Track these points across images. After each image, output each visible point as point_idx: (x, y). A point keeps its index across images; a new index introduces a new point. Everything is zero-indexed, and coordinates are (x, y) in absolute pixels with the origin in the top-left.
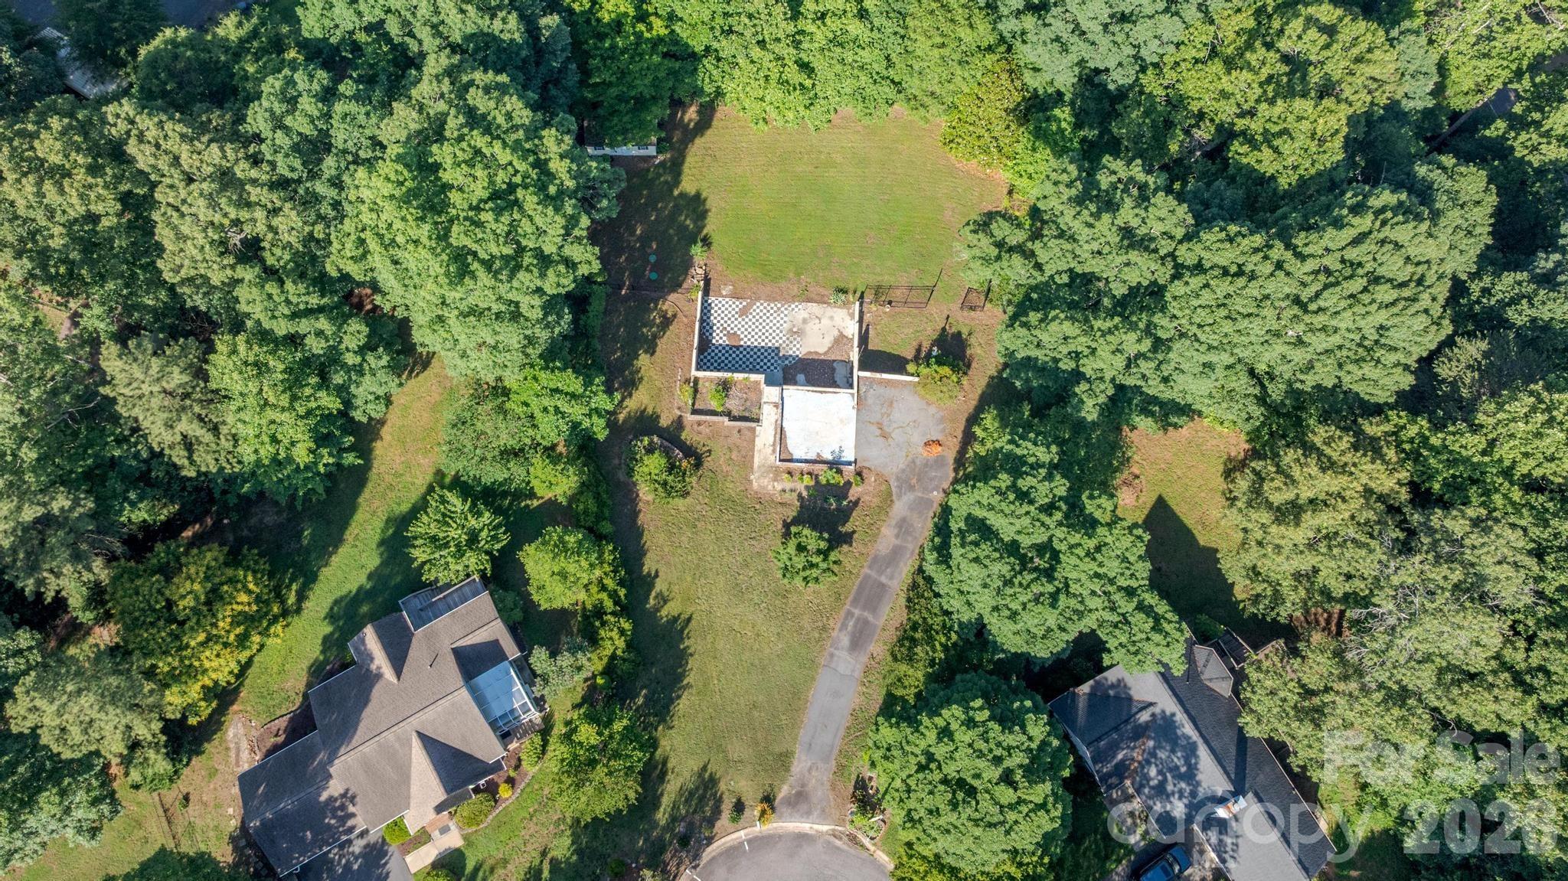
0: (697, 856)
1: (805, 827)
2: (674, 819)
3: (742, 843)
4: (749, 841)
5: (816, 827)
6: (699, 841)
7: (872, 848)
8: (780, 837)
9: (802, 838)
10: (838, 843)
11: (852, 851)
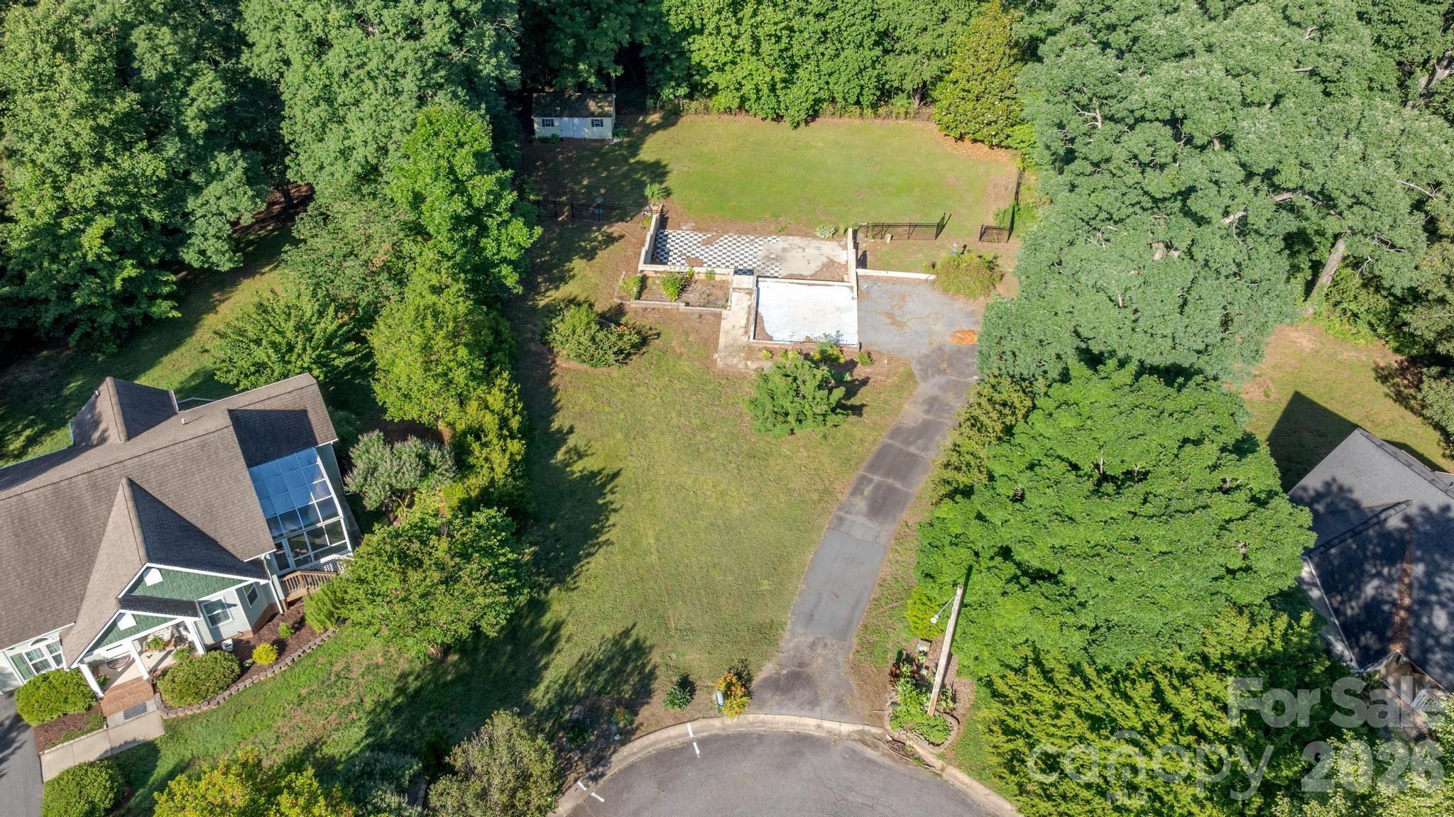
0: (600, 760)
1: (808, 723)
2: (562, 700)
3: (689, 744)
4: (703, 742)
5: (827, 724)
6: (606, 737)
7: (938, 764)
8: (760, 737)
9: (801, 743)
10: (870, 753)
11: (901, 768)
